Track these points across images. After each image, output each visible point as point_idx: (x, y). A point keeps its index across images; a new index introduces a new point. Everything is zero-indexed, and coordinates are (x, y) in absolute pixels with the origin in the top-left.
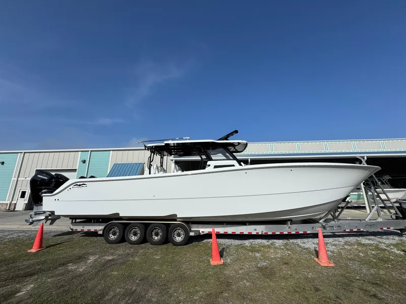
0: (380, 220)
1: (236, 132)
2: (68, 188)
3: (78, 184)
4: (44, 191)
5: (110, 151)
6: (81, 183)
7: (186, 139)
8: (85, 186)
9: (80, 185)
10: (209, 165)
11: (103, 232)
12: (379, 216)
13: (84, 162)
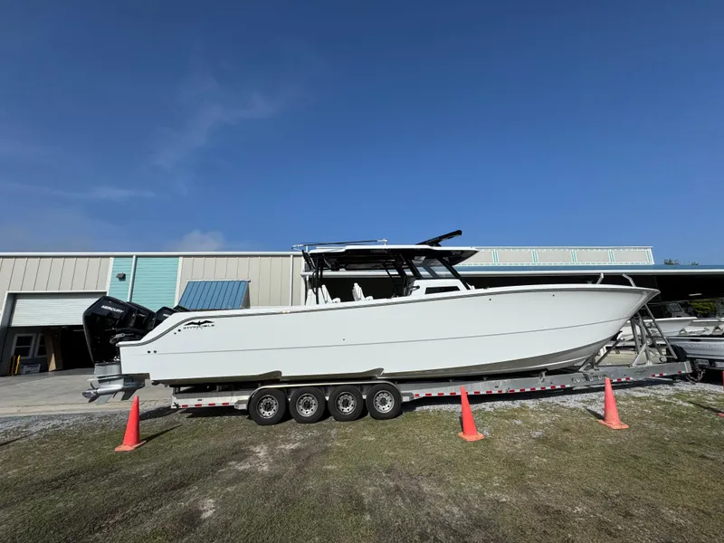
0: (649, 364)
1: (459, 233)
2: (176, 330)
3: (197, 321)
4: (118, 336)
5: (178, 256)
6: (202, 321)
7: (383, 244)
8: (210, 324)
9: (199, 324)
10: (418, 287)
11: (248, 406)
12: (648, 359)
13: (122, 278)
